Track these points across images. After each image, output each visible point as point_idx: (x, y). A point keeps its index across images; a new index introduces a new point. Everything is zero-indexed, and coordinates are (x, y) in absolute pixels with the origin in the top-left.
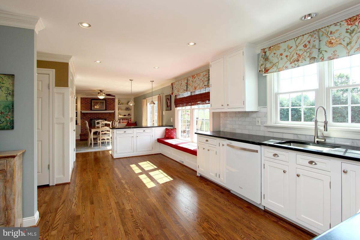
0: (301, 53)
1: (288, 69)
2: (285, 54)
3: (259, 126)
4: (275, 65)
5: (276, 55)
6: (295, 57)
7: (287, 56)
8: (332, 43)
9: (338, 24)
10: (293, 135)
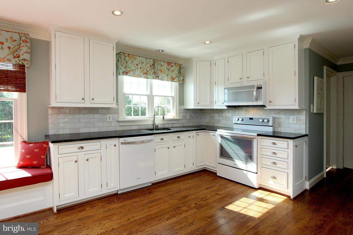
0: (148, 69)
1: (141, 77)
2: (140, 66)
3: (111, 122)
4: (133, 71)
5: (133, 63)
6: (145, 71)
7: (141, 68)
8: (162, 71)
9: (164, 62)
10: (137, 126)
